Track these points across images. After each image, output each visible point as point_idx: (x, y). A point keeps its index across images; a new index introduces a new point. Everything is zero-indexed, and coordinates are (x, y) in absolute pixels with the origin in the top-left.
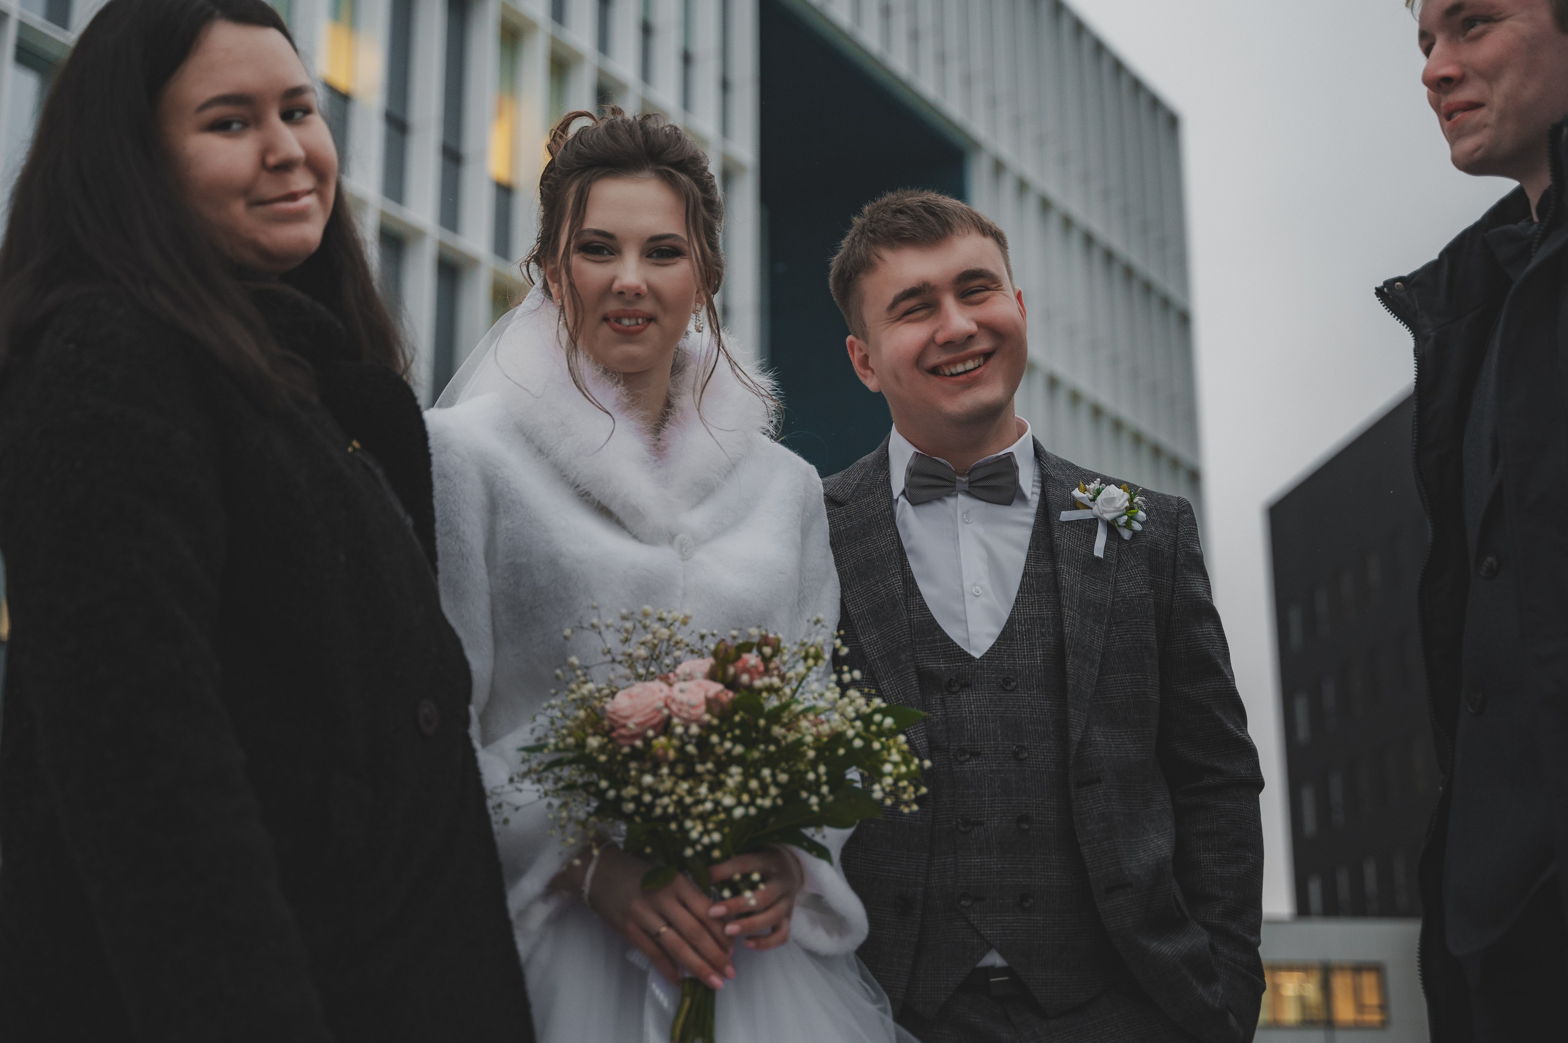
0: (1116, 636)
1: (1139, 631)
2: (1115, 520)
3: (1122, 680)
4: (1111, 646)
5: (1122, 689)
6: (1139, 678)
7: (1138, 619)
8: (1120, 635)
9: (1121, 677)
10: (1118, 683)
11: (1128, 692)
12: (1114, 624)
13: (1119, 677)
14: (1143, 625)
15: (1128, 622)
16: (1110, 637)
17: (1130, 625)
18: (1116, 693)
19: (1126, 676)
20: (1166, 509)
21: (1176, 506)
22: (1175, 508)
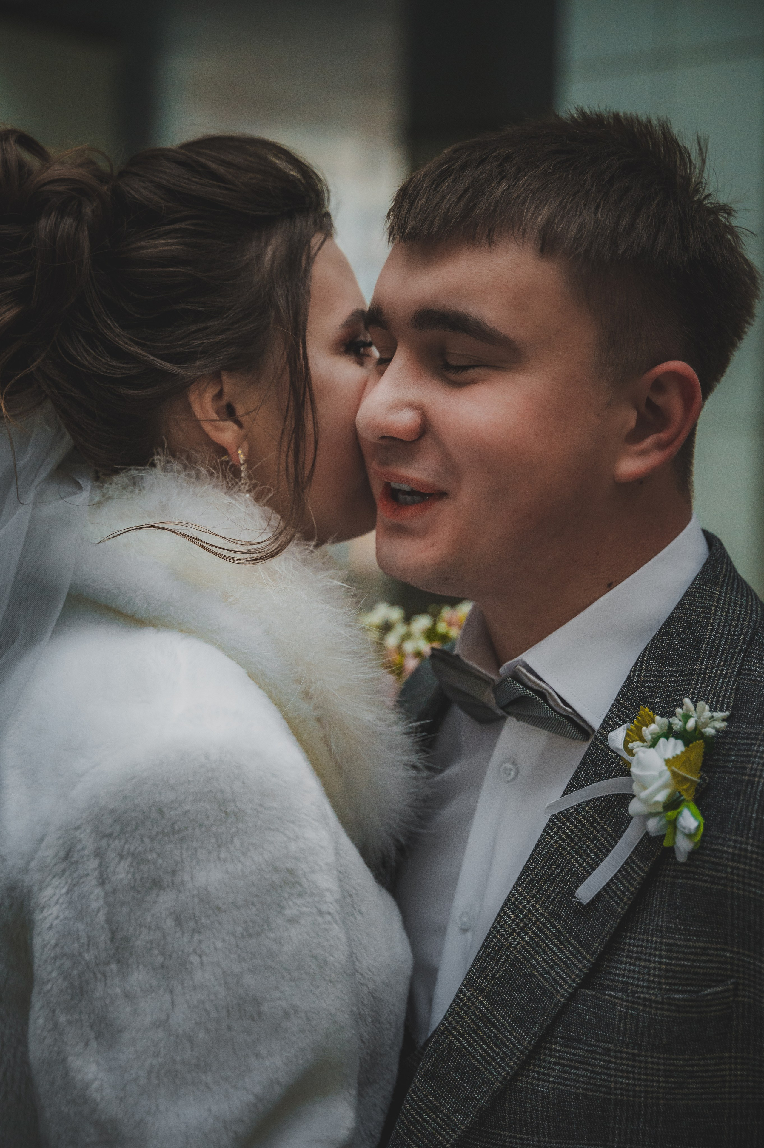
0: (555, 1064)
1: (609, 1069)
7: (612, 1046)
14: (622, 1058)
15: (591, 1046)
16: (545, 1061)
17: (592, 1052)
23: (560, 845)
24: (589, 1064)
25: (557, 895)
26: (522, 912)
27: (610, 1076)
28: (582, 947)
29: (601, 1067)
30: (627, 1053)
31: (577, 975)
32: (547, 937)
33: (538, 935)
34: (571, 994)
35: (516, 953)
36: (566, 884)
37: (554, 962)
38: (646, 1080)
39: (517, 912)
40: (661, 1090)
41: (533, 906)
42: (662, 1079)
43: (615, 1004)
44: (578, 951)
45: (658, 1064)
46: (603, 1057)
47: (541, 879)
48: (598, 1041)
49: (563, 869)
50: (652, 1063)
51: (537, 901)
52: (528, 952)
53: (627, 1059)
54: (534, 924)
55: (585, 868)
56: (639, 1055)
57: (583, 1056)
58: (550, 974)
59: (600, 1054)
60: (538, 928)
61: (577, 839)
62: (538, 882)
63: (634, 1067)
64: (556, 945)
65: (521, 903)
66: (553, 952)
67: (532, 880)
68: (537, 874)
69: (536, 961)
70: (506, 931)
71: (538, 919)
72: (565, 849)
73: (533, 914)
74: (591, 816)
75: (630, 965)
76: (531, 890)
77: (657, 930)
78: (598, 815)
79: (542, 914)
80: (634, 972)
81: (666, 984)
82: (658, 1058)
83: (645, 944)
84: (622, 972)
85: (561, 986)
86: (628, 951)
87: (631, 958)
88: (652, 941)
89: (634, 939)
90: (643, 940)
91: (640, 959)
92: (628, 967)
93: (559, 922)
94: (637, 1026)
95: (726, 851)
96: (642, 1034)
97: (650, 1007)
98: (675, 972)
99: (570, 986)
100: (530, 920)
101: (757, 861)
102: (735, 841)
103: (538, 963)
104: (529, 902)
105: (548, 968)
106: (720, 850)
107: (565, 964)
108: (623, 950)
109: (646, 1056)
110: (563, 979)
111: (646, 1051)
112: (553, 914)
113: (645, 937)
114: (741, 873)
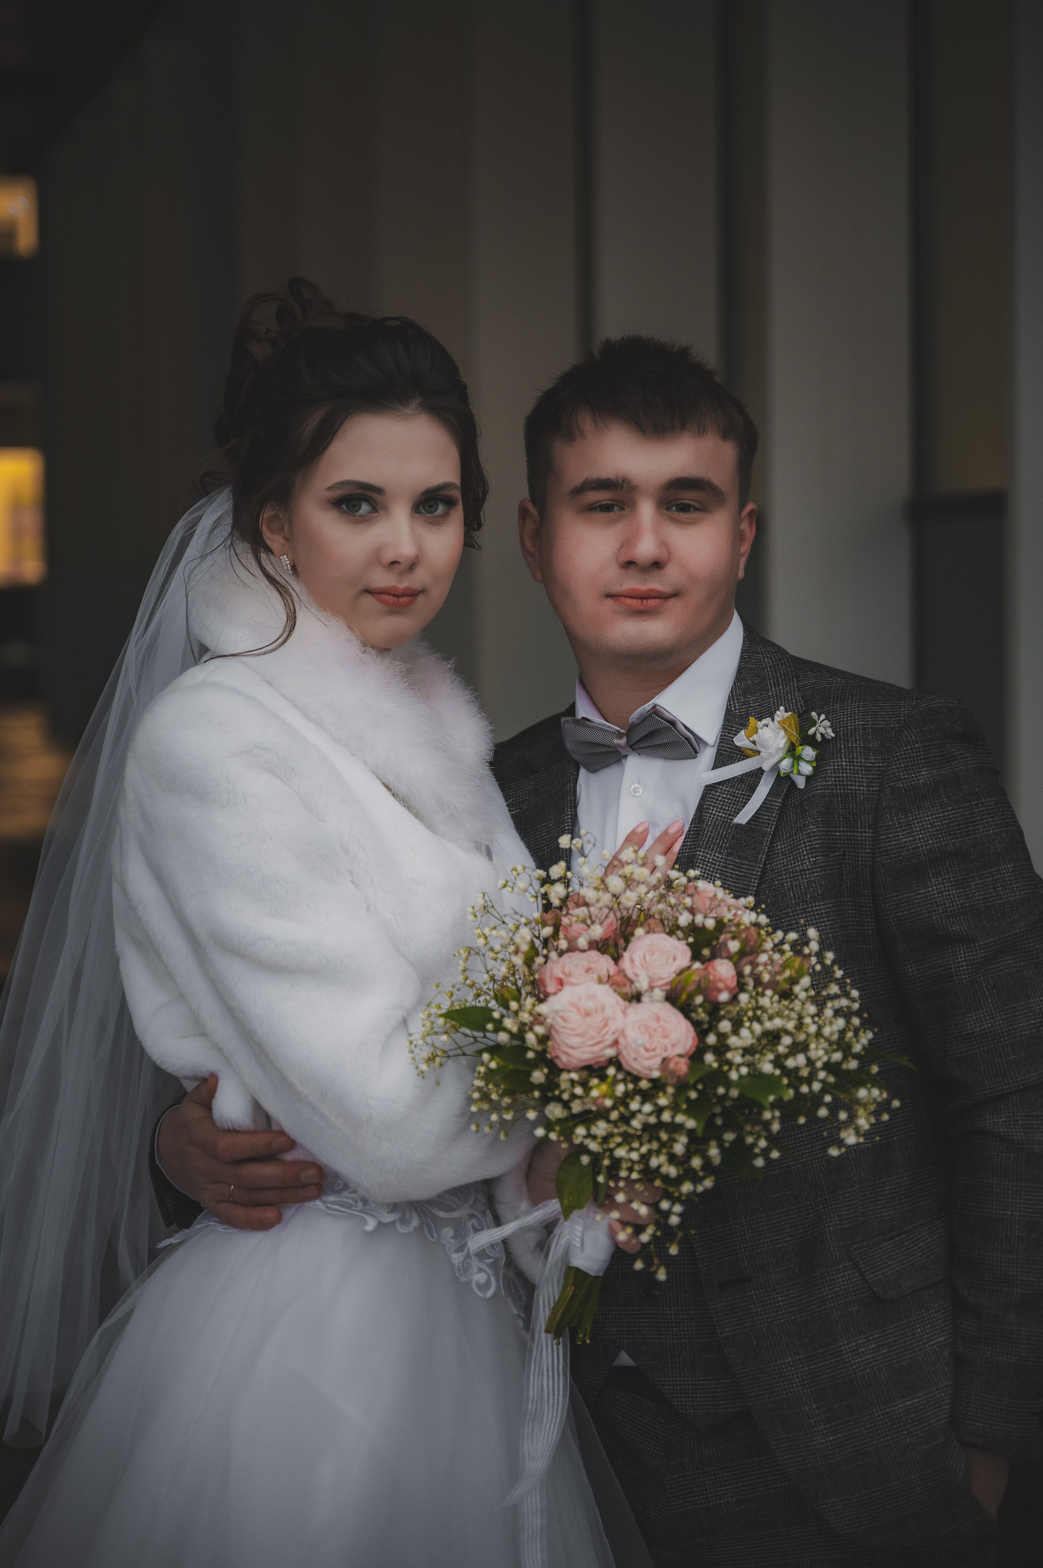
2: (777, 768)
20: (883, 724)
21: (904, 716)
22: (900, 720)
23: (718, 816)
25: (726, 843)
26: (709, 862)
28: (752, 862)
29: (787, 926)
30: (800, 910)
31: (755, 879)
32: (730, 868)
33: (724, 871)
34: (755, 891)
36: (730, 835)
37: (739, 879)
39: (706, 862)
41: (714, 856)
42: (825, 919)
43: (783, 884)
44: (751, 866)
45: (821, 910)
46: (786, 919)
47: (713, 839)
48: (780, 911)
49: (725, 828)
50: (817, 910)
51: (715, 852)
53: (801, 914)
54: (719, 865)
56: (808, 908)
58: (739, 887)
59: (784, 918)
60: (722, 866)
61: (727, 808)
62: (712, 841)
64: (736, 870)
65: (706, 857)
66: (737, 875)
67: (708, 841)
68: (710, 837)
71: (720, 862)
72: (721, 816)
73: (716, 861)
74: (732, 792)
75: (786, 858)
76: (709, 847)
77: (798, 831)
78: (736, 790)
79: (721, 858)
80: (790, 860)
81: (812, 857)
82: (820, 906)
83: (792, 843)
84: (782, 865)
85: (748, 890)
86: (782, 852)
87: (786, 854)
88: (796, 838)
89: (784, 844)
90: (790, 842)
91: (792, 852)
92: (785, 861)
93: (734, 857)
94: (801, 890)
95: (829, 769)
96: (806, 893)
97: (806, 874)
98: (816, 848)
99: (753, 886)
100: (715, 864)
101: (850, 769)
102: (834, 762)
103: (730, 885)
104: (711, 855)
105: (737, 885)
106: (825, 770)
107: (745, 876)
108: (778, 853)
109: (812, 907)
110: (748, 885)
111: (811, 903)
112: (728, 855)
113: (791, 839)
114: (841, 779)
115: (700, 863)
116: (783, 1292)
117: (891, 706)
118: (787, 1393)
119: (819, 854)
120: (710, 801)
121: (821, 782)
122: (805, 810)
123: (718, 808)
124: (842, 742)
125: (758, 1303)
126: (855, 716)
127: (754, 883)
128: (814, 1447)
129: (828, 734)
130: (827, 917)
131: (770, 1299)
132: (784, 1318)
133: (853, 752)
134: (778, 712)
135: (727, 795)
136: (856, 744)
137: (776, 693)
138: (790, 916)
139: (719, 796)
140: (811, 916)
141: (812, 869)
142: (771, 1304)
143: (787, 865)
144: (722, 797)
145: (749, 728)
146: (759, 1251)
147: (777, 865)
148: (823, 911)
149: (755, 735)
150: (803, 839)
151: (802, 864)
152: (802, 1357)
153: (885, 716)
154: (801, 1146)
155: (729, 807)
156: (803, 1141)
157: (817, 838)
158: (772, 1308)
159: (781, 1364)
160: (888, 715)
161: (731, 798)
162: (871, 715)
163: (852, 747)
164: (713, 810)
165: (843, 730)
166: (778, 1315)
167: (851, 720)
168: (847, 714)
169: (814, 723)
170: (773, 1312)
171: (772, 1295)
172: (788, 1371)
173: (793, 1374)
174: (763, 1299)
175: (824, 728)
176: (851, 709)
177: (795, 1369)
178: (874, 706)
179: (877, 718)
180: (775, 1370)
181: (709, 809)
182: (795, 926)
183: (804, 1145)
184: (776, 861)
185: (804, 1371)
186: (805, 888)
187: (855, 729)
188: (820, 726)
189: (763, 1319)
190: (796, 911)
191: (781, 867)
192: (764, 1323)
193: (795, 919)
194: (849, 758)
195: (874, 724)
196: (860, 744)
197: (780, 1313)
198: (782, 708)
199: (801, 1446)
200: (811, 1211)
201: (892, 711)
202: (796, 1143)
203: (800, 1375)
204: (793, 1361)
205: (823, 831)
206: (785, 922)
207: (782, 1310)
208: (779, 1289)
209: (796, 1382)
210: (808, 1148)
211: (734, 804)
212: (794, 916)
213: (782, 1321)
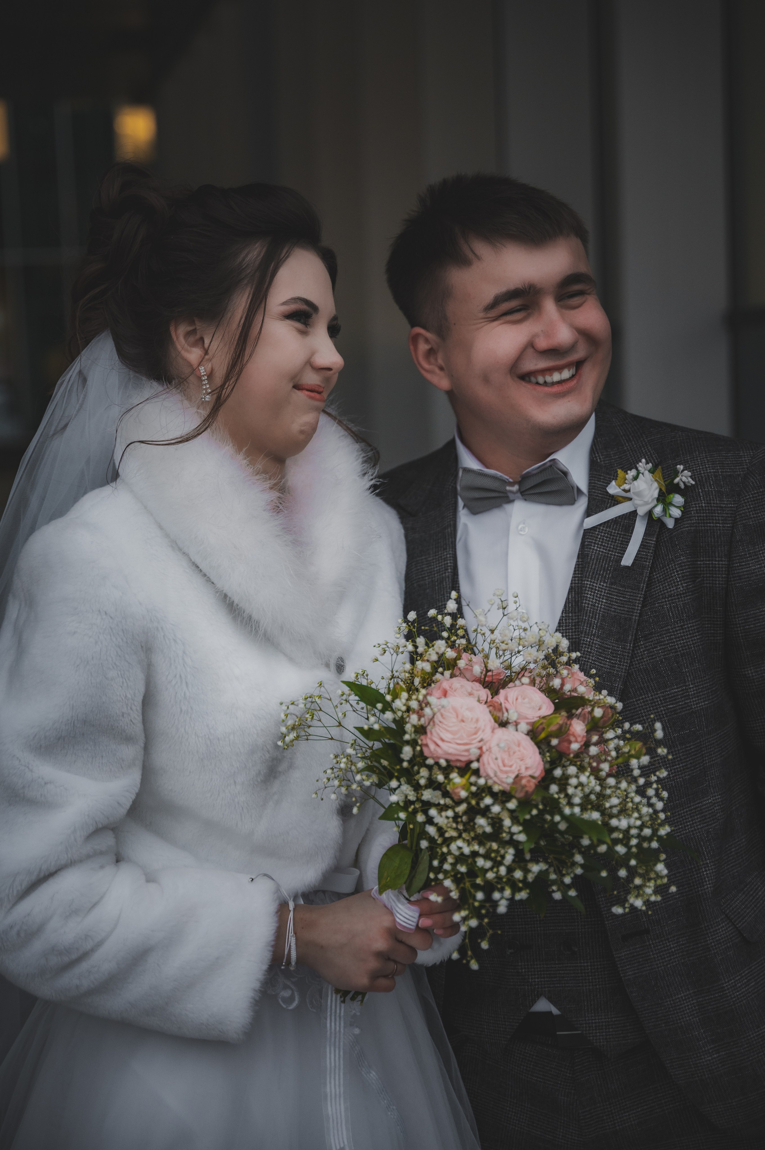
0: (644, 651)
1: (672, 639)
2: (650, 513)
3: (653, 699)
4: (639, 663)
5: (654, 710)
6: (676, 692)
8: (649, 649)
9: (652, 696)
10: (648, 704)
11: (661, 711)
12: (642, 637)
13: (649, 697)
14: (676, 631)
15: (659, 632)
16: (638, 653)
17: (660, 635)
18: (646, 716)
19: (657, 694)
20: (730, 472)
21: (746, 465)
22: (744, 468)
23: (598, 551)
24: (661, 642)
25: (609, 574)
26: (596, 590)
27: (674, 642)
28: (634, 589)
29: (667, 640)
31: (639, 603)
32: (614, 595)
33: (609, 597)
34: (639, 613)
35: (602, 610)
36: (611, 567)
37: (624, 604)
38: (691, 637)
39: (593, 591)
40: (699, 641)
41: (600, 585)
43: (663, 606)
44: (634, 593)
49: (606, 561)
50: (691, 627)
51: (601, 582)
52: (609, 607)
53: (679, 630)
54: (605, 593)
55: (617, 556)
56: (684, 625)
57: (657, 640)
58: (624, 611)
59: (665, 634)
60: (607, 593)
61: (605, 545)
62: (597, 572)
63: (683, 632)
64: (620, 597)
65: (593, 586)
66: (621, 600)
67: (593, 573)
68: (594, 569)
69: (614, 608)
70: (592, 602)
71: (605, 590)
72: (602, 552)
73: (602, 588)
74: (609, 531)
75: (662, 585)
76: (595, 577)
77: (670, 562)
78: (612, 529)
79: (606, 586)
80: (666, 586)
81: (684, 583)
82: (693, 623)
83: (666, 572)
84: (659, 591)
85: (633, 612)
86: (658, 580)
87: (661, 582)
88: (669, 568)
89: (659, 573)
90: (664, 571)
91: (666, 579)
92: (661, 587)
93: (617, 586)
94: (678, 610)
95: (692, 510)
96: (682, 613)
97: (681, 598)
98: (687, 576)
99: (637, 610)
100: (601, 592)
101: (709, 510)
102: (695, 504)
103: (616, 609)
104: (597, 584)
105: (622, 608)
106: (689, 511)
107: (629, 602)
108: (655, 582)
109: (687, 624)
110: (632, 608)
111: (687, 621)
112: (612, 584)
113: (665, 569)
114: (702, 518)
115: (588, 591)
116: (674, 940)
117: (733, 456)
118: (681, 1022)
119: (689, 580)
120: (590, 539)
121: (687, 521)
122: (676, 544)
123: (598, 544)
124: (699, 487)
125: (655, 950)
126: (705, 465)
127: (638, 606)
128: (702, 1064)
129: (689, 482)
130: (698, 632)
131: (664, 947)
132: (675, 962)
133: (709, 495)
134: (640, 464)
135: (605, 533)
136: (711, 488)
137: (630, 447)
138: (670, 632)
139: (598, 535)
140: (687, 632)
141: (686, 593)
142: (665, 950)
143: (664, 591)
144: (601, 536)
145: (618, 478)
146: (655, 908)
147: (655, 591)
148: (695, 627)
149: (625, 485)
150: (676, 568)
151: (676, 589)
152: (691, 992)
153: (730, 465)
154: (683, 820)
155: (608, 544)
156: (685, 816)
157: (687, 567)
158: (666, 954)
159: (676, 999)
160: (733, 464)
161: (609, 536)
162: (719, 464)
163: (708, 491)
164: (594, 546)
165: (698, 477)
166: (671, 960)
167: (703, 468)
168: (698, 464)
169: (676, 473)
170: (667, 957)
171: (666, 943)
172: (681, 1005)
173: (685, 1007)
174: (659, 947)
175: (685, 477)
176: (700, 459)
177: (687, 1002)
178: (720, 456)
179: (724, 466)
180: (671, 1004)
181: (591, 545)
182: (674, 640)
183: (686, 819)
184: (654, 588)
185: (693, 1004)
186: (681, 609)
187: (708, 476)
188: (682, 476)
189: (660, 963)
190: (675, 628)
191: (658, 593)
192: (661, 967)
193: (674, 635)
194: (707, 500)
195: (724, 472)
196: (714, 488)
197: (672, 957)
198: (644, 460)
199: (691, 1063)
200: (695, 873)
201: (735, 461)
202: (679, 818)
203: (690, 1006)
204: (685, 996)
205: (691, 561)
206: (666, 637)
207: (674, 955)
208: (671, 938)
209: (687, 1013)
210: (689, 821)
211: (612, 542)
212: (673, 632)
213: (674, 964)
